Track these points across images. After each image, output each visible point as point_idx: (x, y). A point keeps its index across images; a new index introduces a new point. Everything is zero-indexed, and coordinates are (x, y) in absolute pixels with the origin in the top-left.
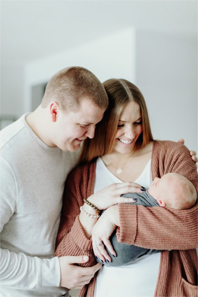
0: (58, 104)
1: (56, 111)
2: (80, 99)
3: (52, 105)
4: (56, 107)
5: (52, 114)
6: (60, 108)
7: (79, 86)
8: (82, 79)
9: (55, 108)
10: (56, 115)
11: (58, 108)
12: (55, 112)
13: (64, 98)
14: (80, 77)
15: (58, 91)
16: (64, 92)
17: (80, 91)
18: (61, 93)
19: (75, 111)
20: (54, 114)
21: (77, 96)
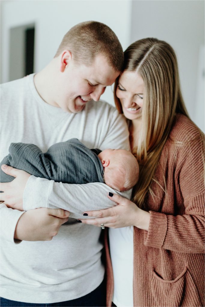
0: (71, 53)
1: (67, 61)
2: (96, 53)
3: (65, 53)
4: (68, 56)
5: (62, 63)
6: (73, 58)
7: (99, 40)
8: (103, 34)
9: (67, 58)
10: (65, 66)
11: (70, 58)
12: (65, 62)
13: (80, 48)
14: (102, 32)
15: (75, 39)
16: (81, 42)
17: (99, 45)
18: (78, 43)
19: (87, 65)
20: (65, 64)
21: (94, 49)
